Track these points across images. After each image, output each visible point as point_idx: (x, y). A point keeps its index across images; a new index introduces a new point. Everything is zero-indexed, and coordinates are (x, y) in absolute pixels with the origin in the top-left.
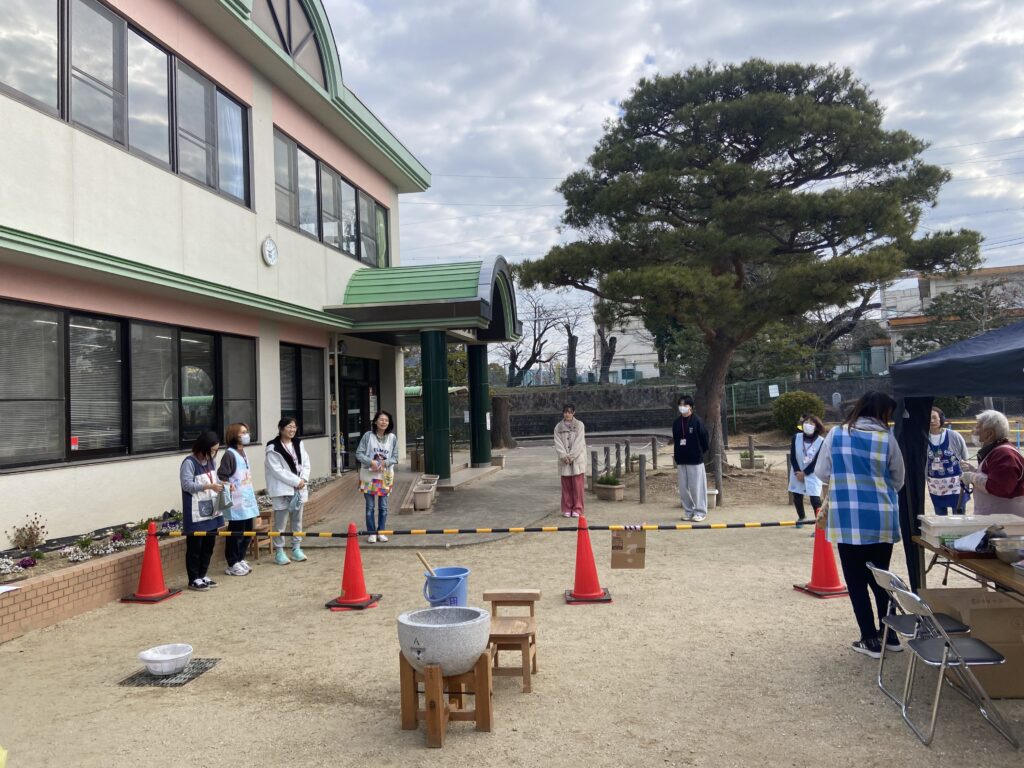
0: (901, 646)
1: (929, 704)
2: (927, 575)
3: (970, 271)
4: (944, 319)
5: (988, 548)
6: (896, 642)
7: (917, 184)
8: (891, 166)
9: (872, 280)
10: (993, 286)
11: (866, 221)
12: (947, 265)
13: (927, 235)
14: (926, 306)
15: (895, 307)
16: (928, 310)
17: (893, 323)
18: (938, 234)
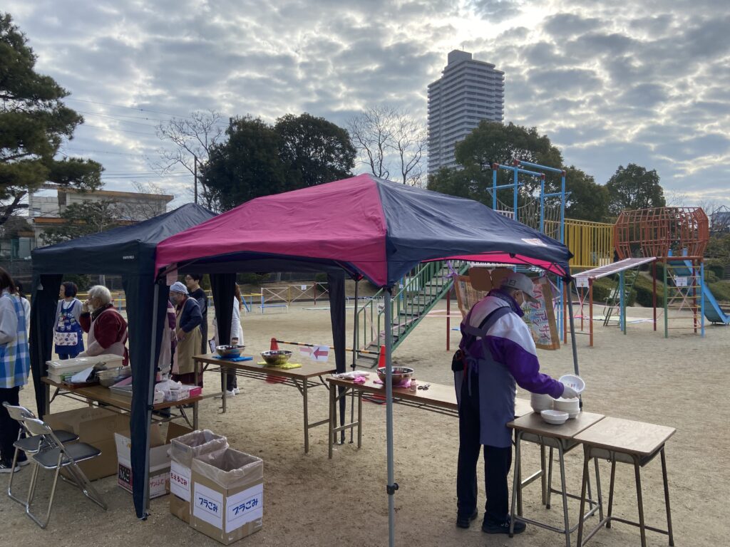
0: (28, 461)
1: (47, 498)
2: (51, 405)
3: (94, 190)
4: (74, 221)
5: (94, 379)
6: (25, 458)
7: (59, 120)
8: (40, 101)
9: (22, 185)
10: (109, 203)
11: (18, 138)
12: (78, 183)
13: (65, 159)
14: (63, 211)
15: (39, 209)
16: (63, 214)
17: (37, 220)
18: (72, 160)
